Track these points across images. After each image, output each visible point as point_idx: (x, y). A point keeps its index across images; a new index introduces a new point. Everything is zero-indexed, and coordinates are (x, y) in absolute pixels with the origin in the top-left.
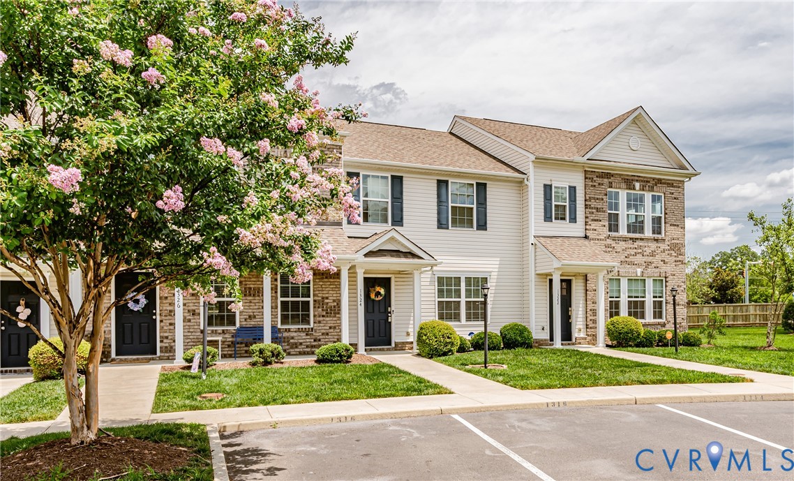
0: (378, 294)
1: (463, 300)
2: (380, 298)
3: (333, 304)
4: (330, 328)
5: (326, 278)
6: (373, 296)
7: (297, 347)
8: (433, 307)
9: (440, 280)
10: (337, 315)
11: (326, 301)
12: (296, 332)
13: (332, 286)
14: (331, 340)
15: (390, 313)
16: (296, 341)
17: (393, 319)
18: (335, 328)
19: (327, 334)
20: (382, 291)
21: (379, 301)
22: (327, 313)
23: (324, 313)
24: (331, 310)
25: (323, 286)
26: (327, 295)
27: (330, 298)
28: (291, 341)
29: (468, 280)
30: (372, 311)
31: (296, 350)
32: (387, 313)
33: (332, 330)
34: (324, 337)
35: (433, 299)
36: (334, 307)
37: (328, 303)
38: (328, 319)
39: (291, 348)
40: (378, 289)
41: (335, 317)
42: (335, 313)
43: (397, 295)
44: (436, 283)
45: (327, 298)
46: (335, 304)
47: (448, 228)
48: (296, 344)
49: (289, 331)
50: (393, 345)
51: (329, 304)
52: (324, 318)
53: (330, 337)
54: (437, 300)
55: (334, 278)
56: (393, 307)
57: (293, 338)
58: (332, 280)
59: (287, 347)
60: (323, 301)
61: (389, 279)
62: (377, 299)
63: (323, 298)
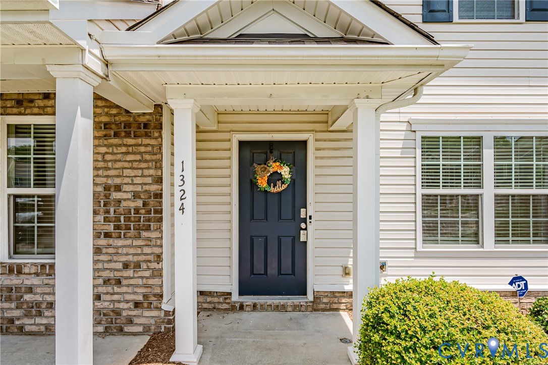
0: (275, 178)
1: (489, 192)
2: (280, 188)
3: (132, 205)
4: (126, 266)
5: (116, 135)
6: (262, 183)
7: (40, 314)
8: (411, 208)
9: (430, 145)
10: (145, 234)
11: (116, 195)
12: (37, 274)
13: (130, 157)
14: (128, 297)
15: (305, 221)
16: (38, 298)
17: (311, 236)
18: (138, 266)
19: (118, 282)
20: (285, 172)
21: (280, 193)
22: (117, 227)
23: (110, 228)
24: (128, 219)
25: (108, 157)
26: (118, 181)
27: (125, 188)
28: (28, 297)
29: (501, 142)
30: (263, 216)
31: (39, 320)
32: (298, 222)
33: (130, 273)
34: (110, 289)
35: (411, 190)
36: (137, 211)
37: (119, 201)
38: (120, 243)
39: (28, 315)
40: (274, 166)
41: (139, 237)
42: (138, 229)
43: (321, 180)
44: (419, 152)
45: (118, 188)
46: (139, 203)
47: (449, 21)
48: (38, 304)
49: (20, 272)
50: (310, 297)
51: (124, 204)
52: (111, 241)
53: (124, 289)
54: (420, 191)
55: (136, 136)
56: (311, 210)
57: (30, 290)
58: (130, 141)
59: (16, 313)
60: (107, 197)
61: (305, 143)
62: (272, 190)
63: (107, 188)
